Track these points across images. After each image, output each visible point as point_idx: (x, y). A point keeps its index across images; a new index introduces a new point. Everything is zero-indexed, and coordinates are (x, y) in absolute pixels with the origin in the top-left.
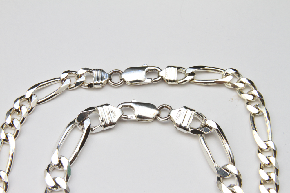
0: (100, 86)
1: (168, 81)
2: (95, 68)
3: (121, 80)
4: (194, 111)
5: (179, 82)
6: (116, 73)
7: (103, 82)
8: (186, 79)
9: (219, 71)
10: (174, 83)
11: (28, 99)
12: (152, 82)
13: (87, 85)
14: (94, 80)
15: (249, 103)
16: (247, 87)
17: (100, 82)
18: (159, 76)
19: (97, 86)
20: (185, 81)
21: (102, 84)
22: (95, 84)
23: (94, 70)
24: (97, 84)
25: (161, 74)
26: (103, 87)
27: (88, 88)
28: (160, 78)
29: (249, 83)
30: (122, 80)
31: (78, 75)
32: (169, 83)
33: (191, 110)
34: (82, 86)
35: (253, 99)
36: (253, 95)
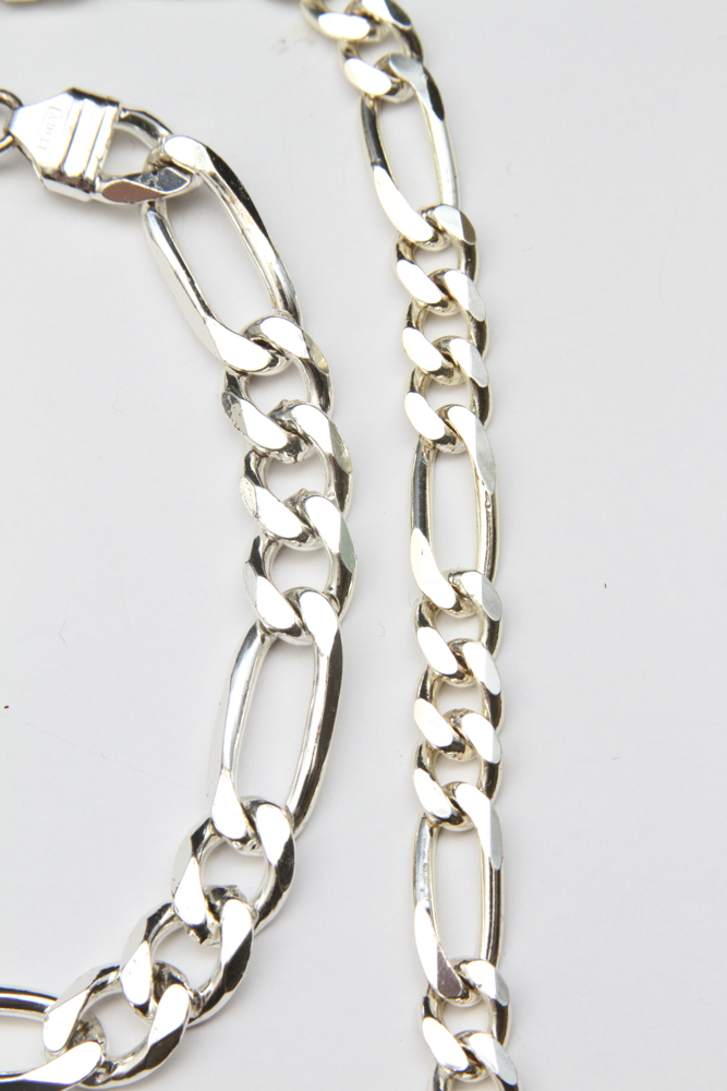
4: (114, 103)
15: (354, 49)
33: (100, 101)
35: (372, 33)
36: (369, 18)
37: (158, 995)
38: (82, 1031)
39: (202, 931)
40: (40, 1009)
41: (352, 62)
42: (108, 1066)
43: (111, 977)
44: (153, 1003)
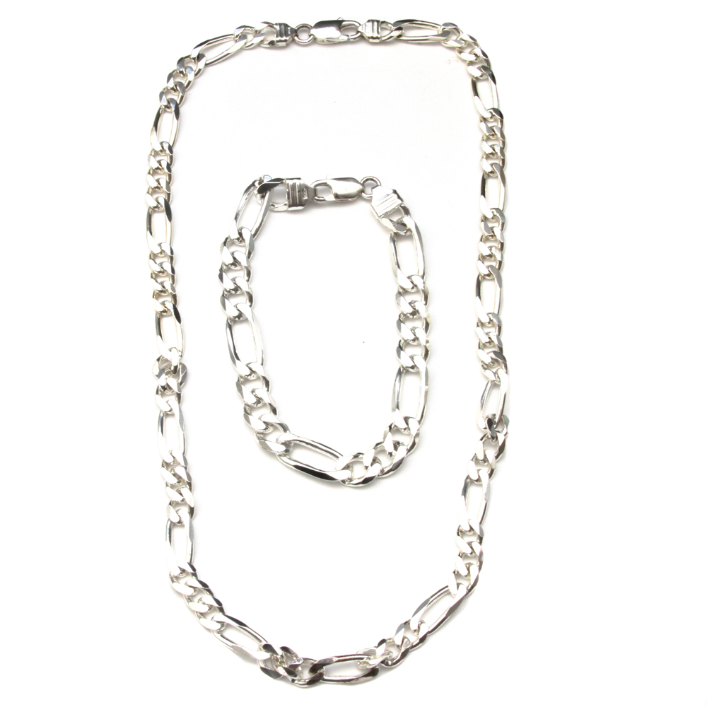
0: (284, 44)
1: (369, 38)
2: (278, 22)
3: (310, 36)
5: (383, 39)
6: (304, 28)
7: (288, 38)
8: (392, 35)
9: (433, 27)
10: (377, 41)
11: (194, 59)
12: (349, 39)
13: (268, 42)
14: (277, 37)
15: (471, 63)
16: (469, 45)
17: (284, 38)
18: (358, 32)
19: (281, 44)
20: (391, 37)
21: (286, 41)
22: (278, 41)
23: (276, 24)
24: (281, 41)
25: (360, 29)
26: (287, 45)
27: (268, 46)
28: (359, 34)
29: (471, 40)
30: (312, 37)
31: (256, 31)
32: (371, 40)
34: (262, 45)
35: (476, 59)
36: (476, 55)
37: (372, 465)
38: (347, 467)
39: (391, 454)
40: (338, 457)
41: (470, 67)
42: (351, 480)
43: (361, 456)
44: (370, 467)
